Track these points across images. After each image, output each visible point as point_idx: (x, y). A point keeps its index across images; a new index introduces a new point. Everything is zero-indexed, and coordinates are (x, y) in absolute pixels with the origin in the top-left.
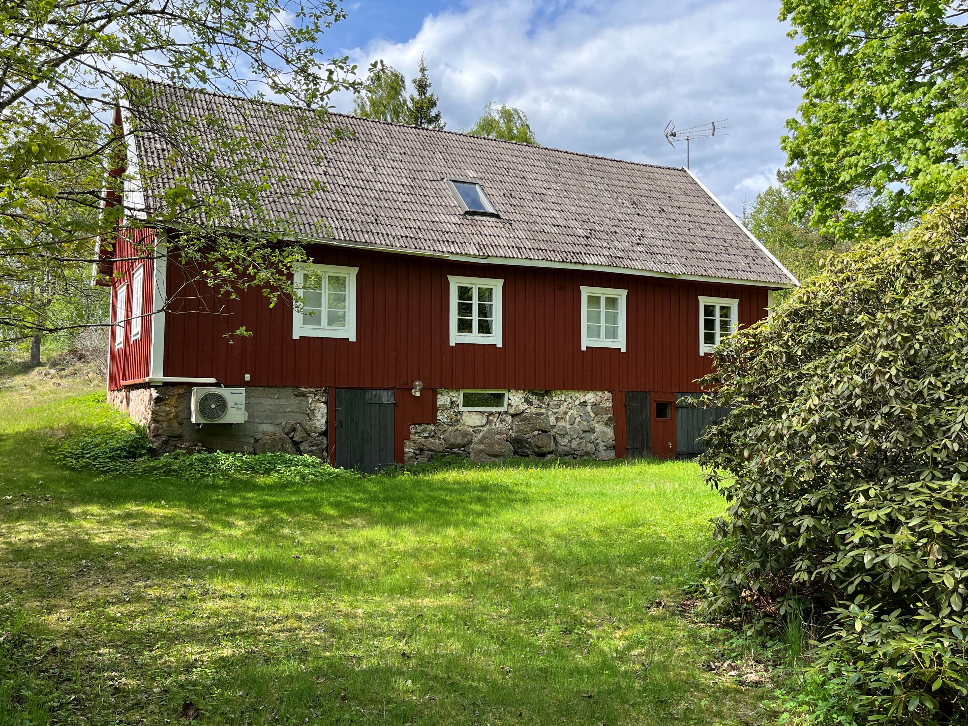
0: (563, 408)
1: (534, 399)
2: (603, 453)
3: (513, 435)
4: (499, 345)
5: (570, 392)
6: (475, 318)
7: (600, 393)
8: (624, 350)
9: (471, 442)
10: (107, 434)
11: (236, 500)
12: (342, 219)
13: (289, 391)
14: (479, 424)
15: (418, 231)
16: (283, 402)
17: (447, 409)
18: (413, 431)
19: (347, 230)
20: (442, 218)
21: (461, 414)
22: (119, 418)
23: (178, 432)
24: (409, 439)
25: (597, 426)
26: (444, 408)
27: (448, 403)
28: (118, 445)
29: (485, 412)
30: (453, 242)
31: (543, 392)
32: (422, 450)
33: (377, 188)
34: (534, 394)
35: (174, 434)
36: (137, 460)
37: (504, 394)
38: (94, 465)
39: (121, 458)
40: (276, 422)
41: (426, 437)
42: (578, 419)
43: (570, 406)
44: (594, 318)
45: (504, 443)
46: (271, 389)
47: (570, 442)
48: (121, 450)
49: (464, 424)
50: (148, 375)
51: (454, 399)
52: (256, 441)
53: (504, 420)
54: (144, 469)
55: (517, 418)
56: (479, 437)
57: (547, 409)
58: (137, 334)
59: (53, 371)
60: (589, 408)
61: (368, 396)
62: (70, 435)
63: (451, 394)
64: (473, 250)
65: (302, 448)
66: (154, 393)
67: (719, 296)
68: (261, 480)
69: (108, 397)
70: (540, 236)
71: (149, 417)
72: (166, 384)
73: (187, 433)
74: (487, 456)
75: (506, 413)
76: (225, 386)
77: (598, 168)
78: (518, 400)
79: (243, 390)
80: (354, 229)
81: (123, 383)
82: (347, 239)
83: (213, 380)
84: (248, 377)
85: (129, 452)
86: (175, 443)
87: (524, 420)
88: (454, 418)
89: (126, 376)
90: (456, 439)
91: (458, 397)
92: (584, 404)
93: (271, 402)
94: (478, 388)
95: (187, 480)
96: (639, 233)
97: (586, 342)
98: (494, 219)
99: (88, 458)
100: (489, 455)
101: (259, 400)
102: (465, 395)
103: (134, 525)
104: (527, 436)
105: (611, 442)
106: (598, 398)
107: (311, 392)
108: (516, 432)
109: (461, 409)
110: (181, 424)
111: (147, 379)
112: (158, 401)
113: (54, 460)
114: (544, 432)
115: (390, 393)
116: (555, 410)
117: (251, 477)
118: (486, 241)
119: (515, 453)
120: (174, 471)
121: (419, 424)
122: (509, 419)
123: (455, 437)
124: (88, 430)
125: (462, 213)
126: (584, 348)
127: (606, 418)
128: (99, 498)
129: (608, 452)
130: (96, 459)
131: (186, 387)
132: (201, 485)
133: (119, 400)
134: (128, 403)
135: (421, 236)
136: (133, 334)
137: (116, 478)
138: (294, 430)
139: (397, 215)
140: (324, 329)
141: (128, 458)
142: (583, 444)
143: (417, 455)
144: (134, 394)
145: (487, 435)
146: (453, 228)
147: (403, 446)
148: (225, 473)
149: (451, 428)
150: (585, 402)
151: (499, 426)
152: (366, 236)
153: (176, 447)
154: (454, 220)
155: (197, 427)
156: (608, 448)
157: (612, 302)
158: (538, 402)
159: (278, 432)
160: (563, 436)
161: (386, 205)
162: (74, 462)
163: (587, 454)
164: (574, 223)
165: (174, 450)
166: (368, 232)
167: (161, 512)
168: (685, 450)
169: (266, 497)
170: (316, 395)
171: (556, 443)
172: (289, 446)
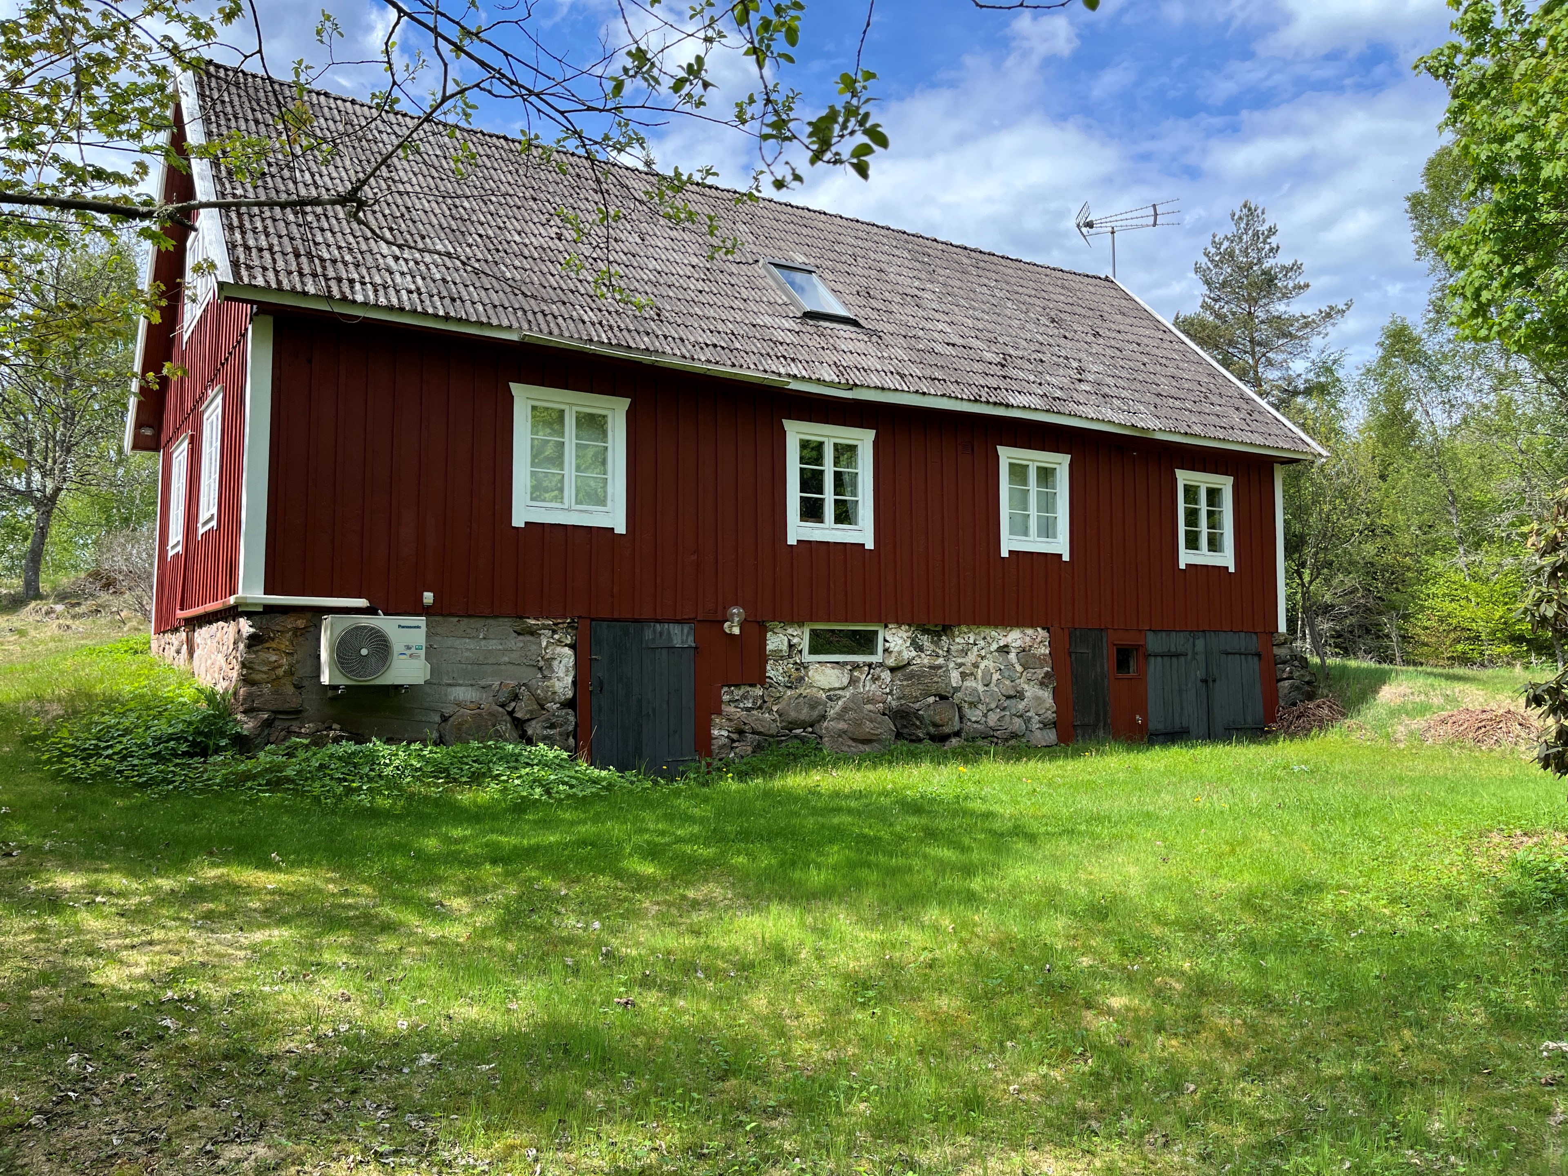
0: (972, 657)
1: (925, 640)
2: (1038, 734)
3: (894, 704)
4: (870, 545)
5: (982, 629)
6: (829, 496)
7: (1030, 631)
8: (1066, 558)
9: (823, 717)
10: (149, 708)
11: (431, 844)
12: (600, 310)
13: (506, 625)
14: (837, 685)
15: (733, 338)
16: (493, 645)
17: (782, 658)
18: (726, 698)
19: (611, 327)
20: (768, 320)
21: (805, 666)
22: (173, 680)
23: (294, 702)
24: (719, 713)
25: (1026, 687)
26: (779, 656)
27: (785, 647)
28: (170, 731)
29: (846, 663)
30: (793, 360)
31: (939, 628)
32: (741, 732)
33: (651, 267)
34: (925, 631)
35: (287, 707)
36: (211, 760)
37: (876, 632)
38: (119, 772)
39: (176, 756)
40: (482, 683)
41: (748, 710)
42: (996, 676)
43: (983, 653)
44: (1021, 500)
45: (880, 718)
46: (472, 621)
47: (985, 715)
48: (177, 739)
49: (811, 686)
50: (233, 591)
51: (795, 641)
52: (445, 719)
53: (878, 678)
54: (225, 779)
55: (899, 674)
56: (837, 708)
57: (947, 659)
58: (211, 519)
59: (60, 608)
60: (1012, 656)
61: (648, 634)
62: (75, 712)
63: (790, 631)
64: (828, 375)
65: (530, 732)
66: (245, 626)
67: (1204, 471)
68: (465, 797)
69: (154, 645)
70: (931, 359)
71: (234, 674)
72: (270, 610)
73: (311, 703)
74: (850, 743)
75: (881, 665)
76: (385, 614)
77: (988, 266)
78: (900, 642)
79: (421, 621)
80: (623, 326)
81: (180, 614)
82: (614, 342)
83: (362, 603)
84: (428, 597)
85: (194, 744)
86: (287, 724)
87: (910, 677)
88: (795, 674)
89: (188, 602)
90: (799, 711)
91: (802, 637)
92: (1004, 650)
93: (471, 644)
94: (837, 620)
95: (317, 800)
96: (1075, 364)
97: (1008, 544)
98: (853, 329)
99: (107, 757)
100: (854, 740)
101: (450, 642)
102: (814, 634)
103: (209, 916)
104: (917, 706)
105: (1050, 716)
106: (1028, 639)
107: (545, 627)
108: (899, 698)
109: (807, 658)
110: (298, 687)
111: (232, 600)
112: (253, 641)
113: (38, 761)
114: (943, 698)
115: (686, 628)
116: (959, 661)
117: (446, 790)
118: (847, 360)
119: (899, 736)
120: (288, 780)
121: (736, 686)
122: (886, 675)
123: (797, 709)
124: (111, 702)
125: (799, 315)
126: (1005, 554)
127: (1040, 673)
128: (128, 848)
129: (1045, 732)
130: (124, 758)
131: (309, 615)
132: (346, 809)
133: (173, 649)
134: (191, 652)
135: (738, 346)
136: (201, 520)
137: (166, 797)
138: (516, 697)
139: (691, 311)
140: (569, 510)
141: (191, 755)
142: (1007, 718)
143: (733, 741)
144: (202, 635)
145: (851, 705)
146: (790, 338)
147: (708, 725)
148: (393, 783)
149: (789, 693)
150: (1006, 646)
151: (871, 688)
152: (646, 339)
153: (290, 733)
154: (787, 325)
155: (330, 693)
156: (1045, 725)
157: (1046, 475)
158: (932, 647)
159: (486, 701)
160: (973, 705)
161: (671, 294)
162: (79, 764)
163: (1014, 736)
164: (975, 343)
165: (285, 739)
166: (648, 334)
167: (270, 880)
168: (1160, 727)
169: (494, 837)
170: (554, 632)
171: (961, 718)
172: (505, 727)
